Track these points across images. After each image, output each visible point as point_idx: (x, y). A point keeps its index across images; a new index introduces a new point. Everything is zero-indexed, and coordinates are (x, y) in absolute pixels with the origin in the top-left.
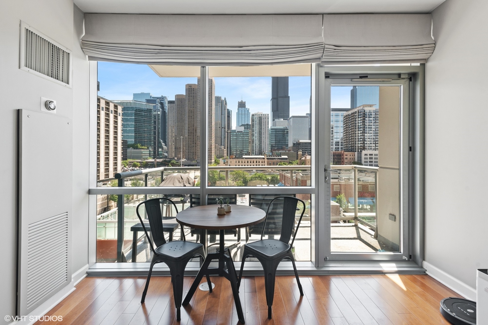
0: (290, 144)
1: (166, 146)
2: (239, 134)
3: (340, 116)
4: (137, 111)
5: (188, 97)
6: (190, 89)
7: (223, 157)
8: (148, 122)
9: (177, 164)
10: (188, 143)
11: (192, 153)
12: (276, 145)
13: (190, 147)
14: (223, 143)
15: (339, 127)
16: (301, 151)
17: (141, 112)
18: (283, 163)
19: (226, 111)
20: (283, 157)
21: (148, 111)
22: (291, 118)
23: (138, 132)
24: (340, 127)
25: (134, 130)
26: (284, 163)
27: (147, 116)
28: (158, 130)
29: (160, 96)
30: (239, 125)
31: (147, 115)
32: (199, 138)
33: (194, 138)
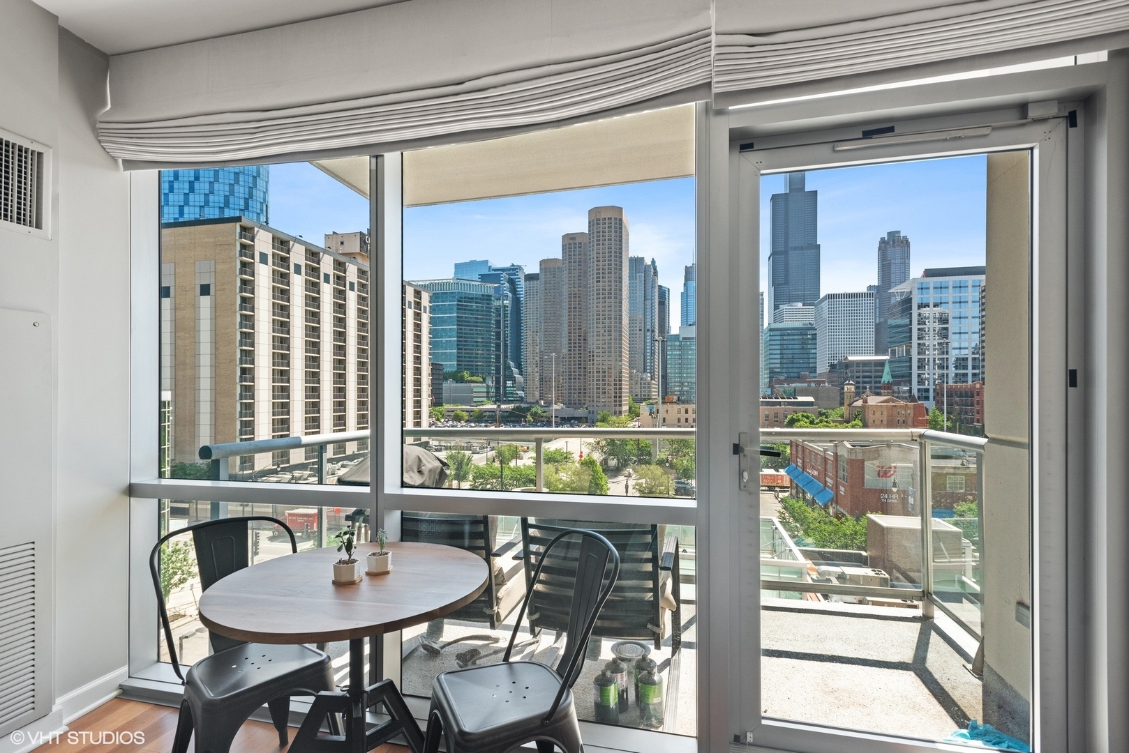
0: (822, 368)
1: (522, 375)
2: (688, 343)
3: (970, 288)
4: (461, 301)
5: (567, 265)
6: (573, 246)
7: (649, 399)
8: (484, 323)
9: (545, 414)
10: (567, 367)
11: (577, 391)
12: (784, 370)
13: (572, 377)
14: (648, 368)
15: (967, 318)
16: (852, 384)
17: (470, 302)
18: (803, 416)
19: (657, 290)
20: (800, 399)
21: (484, 299)
22: (824, 298)
23: (465, 345)
24: (970, 317)
25: (456, 343)
26: (805, 414)
27: (482, 311)
28: (505, 341)
29: (508, 265)
30: (687, 322)
31: (483, 307)
32: (593, 356)
33: (582, 356)
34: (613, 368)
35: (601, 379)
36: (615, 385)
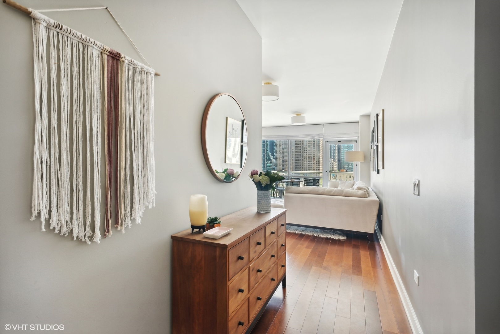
1: (274, 158)
10: (295, 155)
11: (299, 166)
13: (297, 160)
14: (332, 156)
32: (306, 151)
33: (301, 150)
34: (315, 156)
35: (310, 161)
36: (317, 164)
